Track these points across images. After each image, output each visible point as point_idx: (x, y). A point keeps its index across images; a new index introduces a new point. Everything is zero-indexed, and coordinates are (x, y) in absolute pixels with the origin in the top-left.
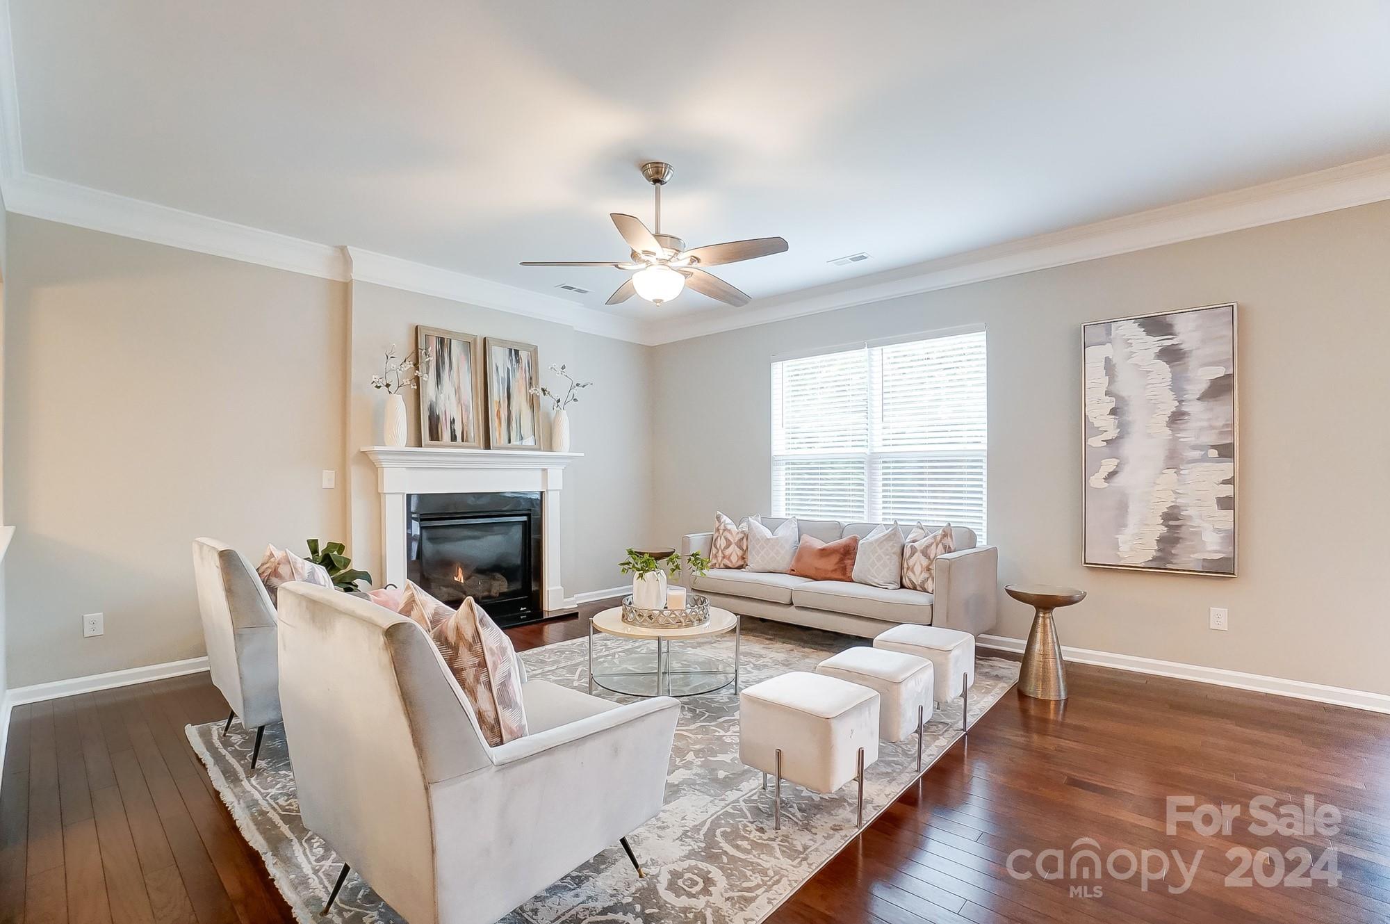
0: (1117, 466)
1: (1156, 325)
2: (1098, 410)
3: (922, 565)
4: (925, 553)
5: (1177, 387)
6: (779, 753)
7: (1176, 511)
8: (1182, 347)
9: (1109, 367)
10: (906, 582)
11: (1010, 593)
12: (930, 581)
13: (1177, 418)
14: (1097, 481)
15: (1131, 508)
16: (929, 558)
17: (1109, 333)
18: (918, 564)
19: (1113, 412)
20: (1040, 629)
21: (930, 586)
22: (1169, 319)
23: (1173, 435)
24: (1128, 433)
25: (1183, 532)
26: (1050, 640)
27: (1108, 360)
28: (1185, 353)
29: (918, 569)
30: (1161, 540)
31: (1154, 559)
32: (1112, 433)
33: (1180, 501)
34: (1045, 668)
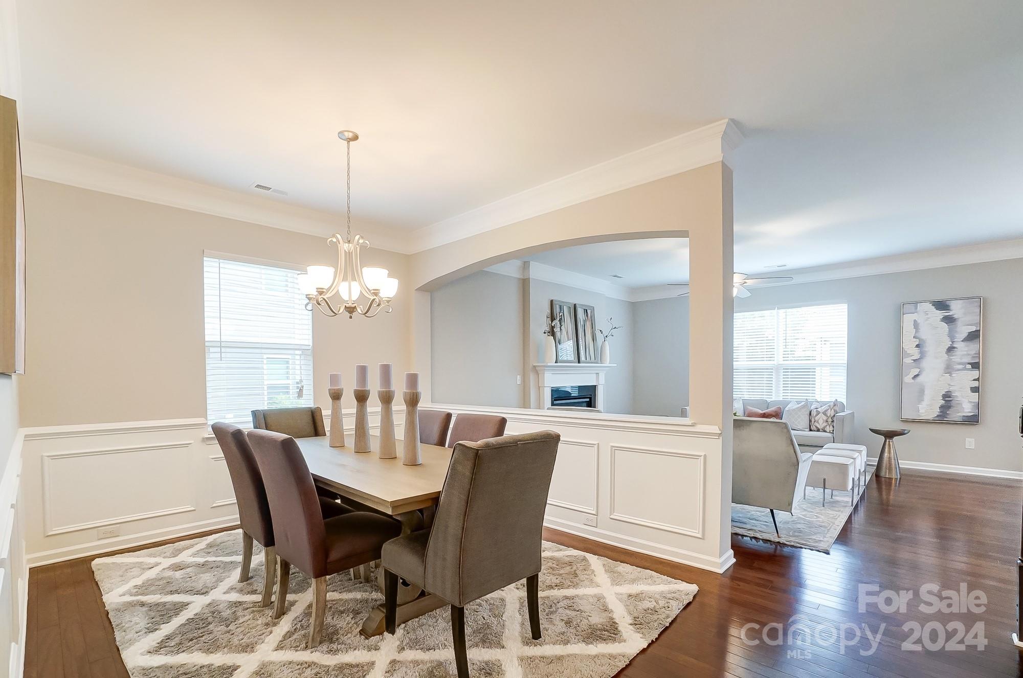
0: (919, 372)
1: (941, 305)
2: (909, 345)
3: (823, 420)
4: (825, 413)
5: (951, 336)
6: (824, 479)
7: (950, 393)
8: (954, 316)
9: (916, 325)
10: (813, 428)
11: (872, 430)
12: (828, 426)
13: (951, 349)
14: (908, 379)
15: (926, 392)
16: (827, 416)
17: (916, 308)
18: (821, 419)
19: (917, 346)
20: (887, 447)
21: (828, 429)
22: (948, 303)
23: (948, 358)
24: (925, 356)
25: (953, 403)
26: (892, 452)
27: (915, 321)
28: (955, 319)
29: (821, 421)
30: (941, 407)
31: (938, 416)
32: (917, 356)
33: (951, 389)
34: (890, 464)
